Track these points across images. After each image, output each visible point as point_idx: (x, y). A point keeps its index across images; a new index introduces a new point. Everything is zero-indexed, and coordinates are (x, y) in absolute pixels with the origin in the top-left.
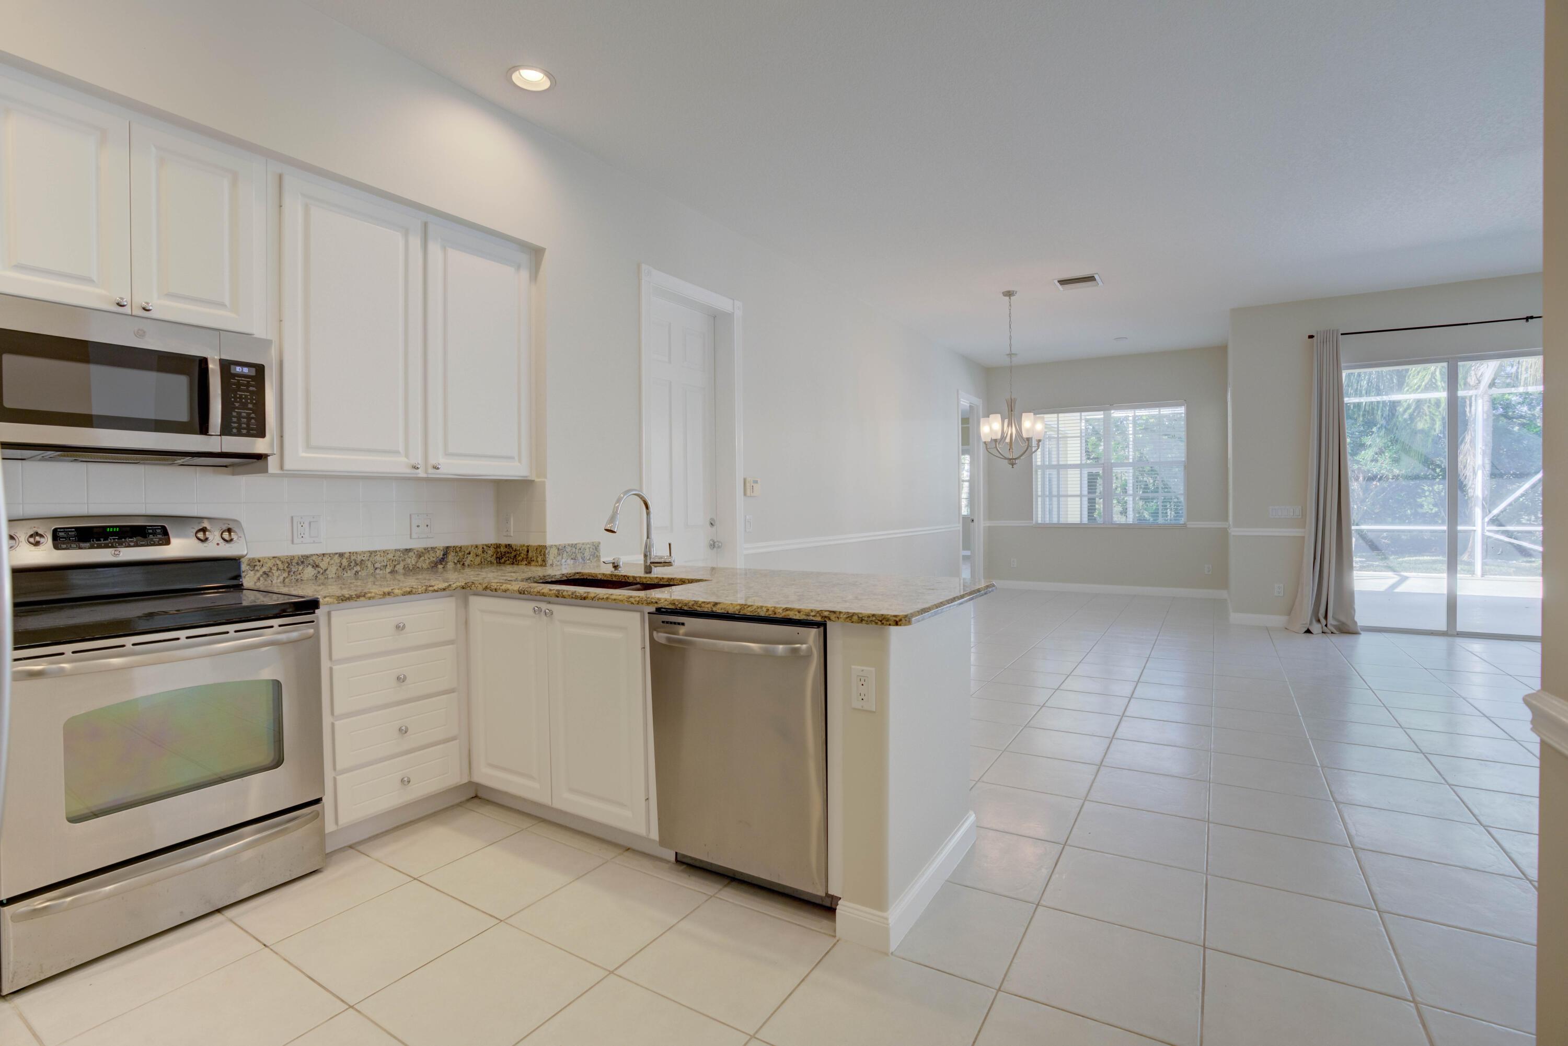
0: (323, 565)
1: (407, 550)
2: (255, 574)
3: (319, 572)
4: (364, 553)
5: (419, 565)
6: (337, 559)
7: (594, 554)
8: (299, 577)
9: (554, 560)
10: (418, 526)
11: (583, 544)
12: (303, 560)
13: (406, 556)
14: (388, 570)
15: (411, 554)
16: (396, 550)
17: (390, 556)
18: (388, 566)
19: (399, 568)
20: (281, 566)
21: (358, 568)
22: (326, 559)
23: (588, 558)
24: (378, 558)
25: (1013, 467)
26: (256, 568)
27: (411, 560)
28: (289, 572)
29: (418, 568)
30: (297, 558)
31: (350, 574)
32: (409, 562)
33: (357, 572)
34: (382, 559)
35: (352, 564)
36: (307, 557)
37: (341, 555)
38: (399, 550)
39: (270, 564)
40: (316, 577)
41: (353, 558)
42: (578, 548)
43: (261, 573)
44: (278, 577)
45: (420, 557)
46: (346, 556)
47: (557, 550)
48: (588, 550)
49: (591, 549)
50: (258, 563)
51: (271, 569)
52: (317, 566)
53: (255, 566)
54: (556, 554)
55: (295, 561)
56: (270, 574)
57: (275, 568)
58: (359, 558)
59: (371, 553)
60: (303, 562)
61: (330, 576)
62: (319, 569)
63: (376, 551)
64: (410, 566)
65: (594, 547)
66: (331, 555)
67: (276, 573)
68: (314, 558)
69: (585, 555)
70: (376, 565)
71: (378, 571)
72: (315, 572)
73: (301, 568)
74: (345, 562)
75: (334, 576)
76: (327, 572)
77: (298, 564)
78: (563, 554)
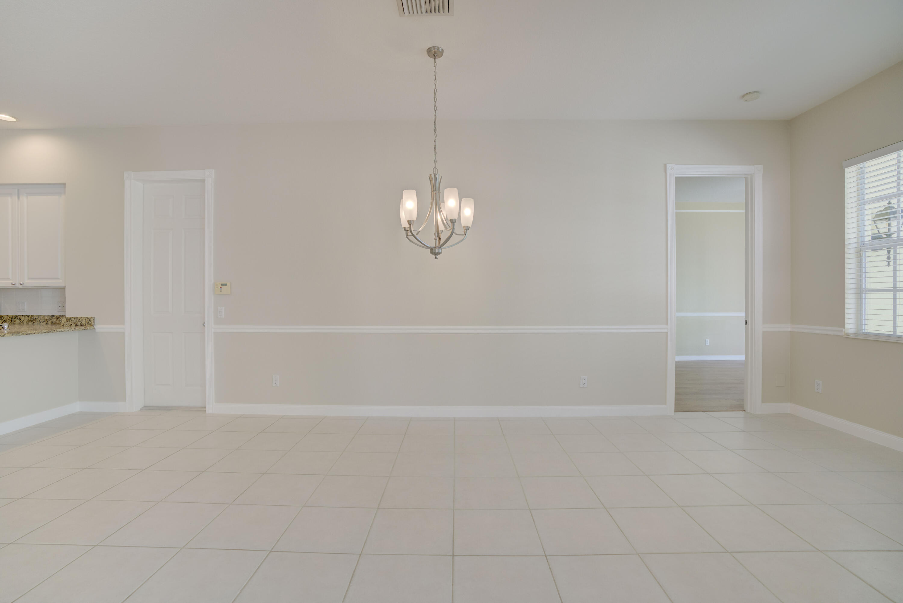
0: (22, 319)
1: (52, 316)
2: (1, 321)
3: (21, 322)
4: (36, 316)
5: (57, 322)
6: (27, 318)
7: (88, 323)
8: (14, 323)
9: (64, 324)
10: (60, 307)
11: (81, 317)
12: (16, 317)
13: (52, 318)
14: (45, 323)
15: (54, 317)
16: (48, 316)
17: (46, 318)
18: (45, 322)
19: (49, 322)
20: (9, 319)
21: (34, 321)
22: (23, 317)
23: (84, 324)
24: (41, 318)
25: (436, 258)
26: (2, 319)
27: (54, 320)
28: (12, 321)
29: (57, 323)
30: (14, 316)
31: (31, 323)
32: (53, 320)
33: (33, 323)
34: (43, 318)
35: (32, 320)
36: (17, 316)
37: (28, 316)
38: (49, 316)
39: (6, 318)
40: (20, 323)
41: (32, 317)
42: (78, 319)
43: (3, 320)
44: (8, 322)
45: (58, 319)
46: (30, 316)
47: (66, 320)
48: (84, 320)
49: (86, 320)
50: (2, 317)
51: (6, 319)
52: (20, 320)
53: (2, 318)
54: (66, 321)
55: (13, 317)
56: (6, 321)
57: (7, 319)
58: (34, 318)
59: (39, 316)
60: (16, 318)
61: (24, 323)
62: (21, 321)
63: (41, 316)
64: (53, 322)
65: (88, 320)
66: (25, 316)
67: (8, 321)
68: (19, 316)
69: (82, 323)
70: (41, 321)
71: (41, 323)
72: (20, 321)
73: (15, 320)
74: (30, 319)
75: (26, 323)
76: (24, 322)
77: (14, 318)
78: (69, 322)
